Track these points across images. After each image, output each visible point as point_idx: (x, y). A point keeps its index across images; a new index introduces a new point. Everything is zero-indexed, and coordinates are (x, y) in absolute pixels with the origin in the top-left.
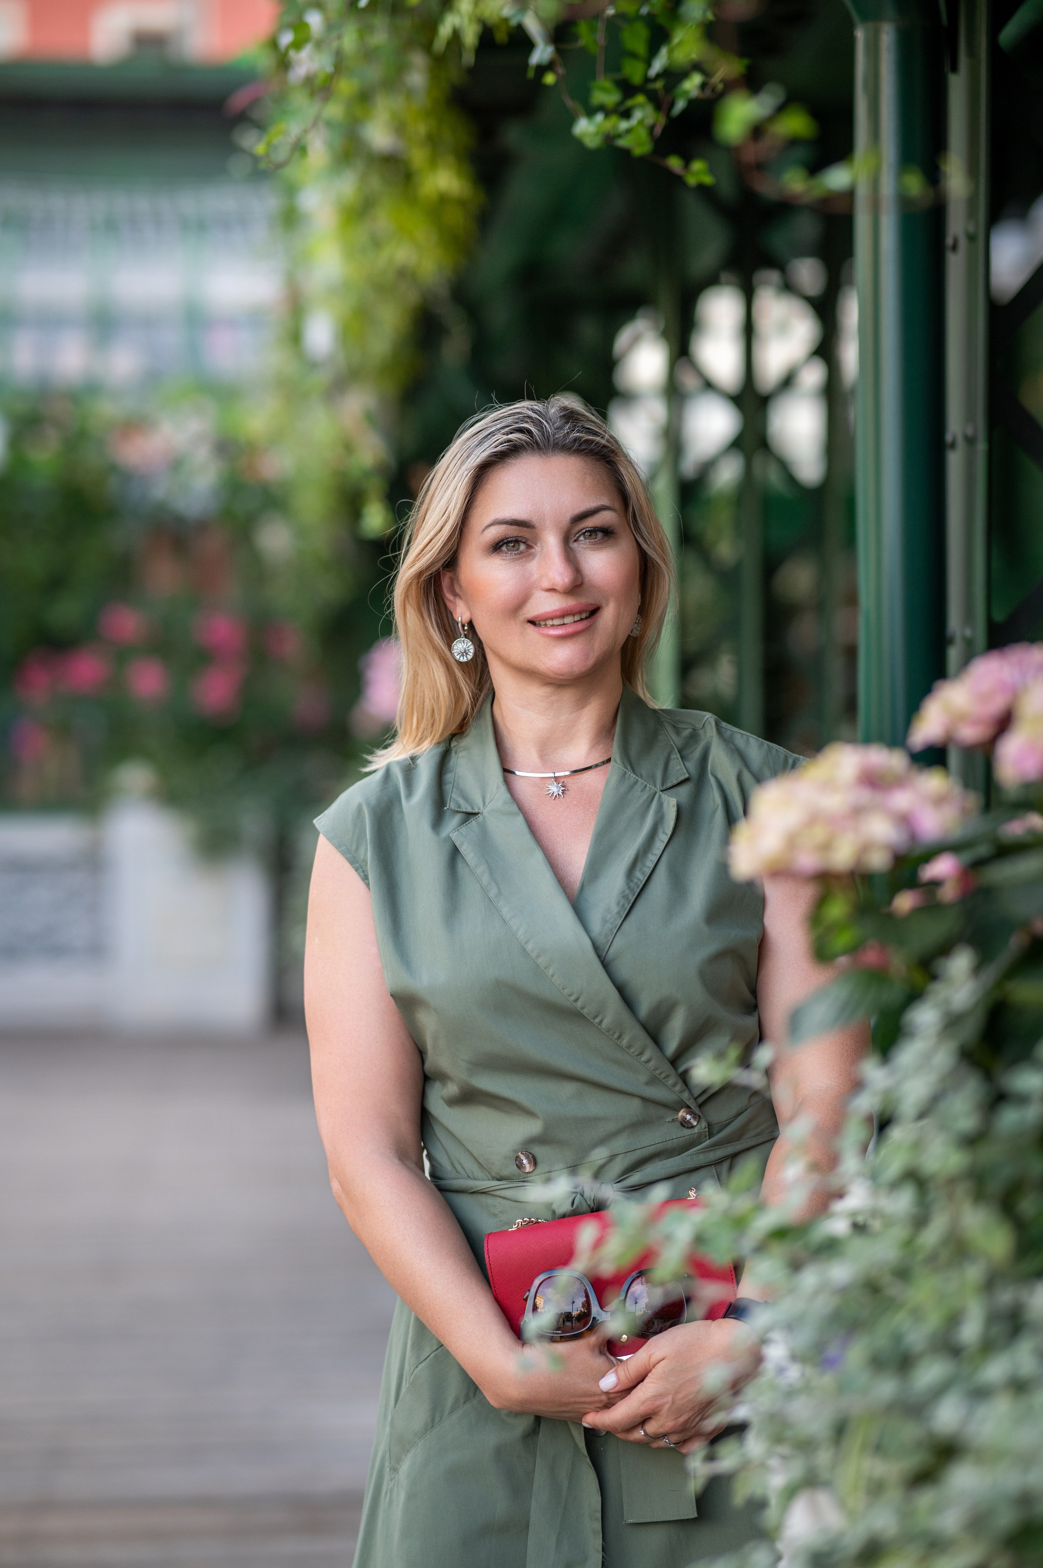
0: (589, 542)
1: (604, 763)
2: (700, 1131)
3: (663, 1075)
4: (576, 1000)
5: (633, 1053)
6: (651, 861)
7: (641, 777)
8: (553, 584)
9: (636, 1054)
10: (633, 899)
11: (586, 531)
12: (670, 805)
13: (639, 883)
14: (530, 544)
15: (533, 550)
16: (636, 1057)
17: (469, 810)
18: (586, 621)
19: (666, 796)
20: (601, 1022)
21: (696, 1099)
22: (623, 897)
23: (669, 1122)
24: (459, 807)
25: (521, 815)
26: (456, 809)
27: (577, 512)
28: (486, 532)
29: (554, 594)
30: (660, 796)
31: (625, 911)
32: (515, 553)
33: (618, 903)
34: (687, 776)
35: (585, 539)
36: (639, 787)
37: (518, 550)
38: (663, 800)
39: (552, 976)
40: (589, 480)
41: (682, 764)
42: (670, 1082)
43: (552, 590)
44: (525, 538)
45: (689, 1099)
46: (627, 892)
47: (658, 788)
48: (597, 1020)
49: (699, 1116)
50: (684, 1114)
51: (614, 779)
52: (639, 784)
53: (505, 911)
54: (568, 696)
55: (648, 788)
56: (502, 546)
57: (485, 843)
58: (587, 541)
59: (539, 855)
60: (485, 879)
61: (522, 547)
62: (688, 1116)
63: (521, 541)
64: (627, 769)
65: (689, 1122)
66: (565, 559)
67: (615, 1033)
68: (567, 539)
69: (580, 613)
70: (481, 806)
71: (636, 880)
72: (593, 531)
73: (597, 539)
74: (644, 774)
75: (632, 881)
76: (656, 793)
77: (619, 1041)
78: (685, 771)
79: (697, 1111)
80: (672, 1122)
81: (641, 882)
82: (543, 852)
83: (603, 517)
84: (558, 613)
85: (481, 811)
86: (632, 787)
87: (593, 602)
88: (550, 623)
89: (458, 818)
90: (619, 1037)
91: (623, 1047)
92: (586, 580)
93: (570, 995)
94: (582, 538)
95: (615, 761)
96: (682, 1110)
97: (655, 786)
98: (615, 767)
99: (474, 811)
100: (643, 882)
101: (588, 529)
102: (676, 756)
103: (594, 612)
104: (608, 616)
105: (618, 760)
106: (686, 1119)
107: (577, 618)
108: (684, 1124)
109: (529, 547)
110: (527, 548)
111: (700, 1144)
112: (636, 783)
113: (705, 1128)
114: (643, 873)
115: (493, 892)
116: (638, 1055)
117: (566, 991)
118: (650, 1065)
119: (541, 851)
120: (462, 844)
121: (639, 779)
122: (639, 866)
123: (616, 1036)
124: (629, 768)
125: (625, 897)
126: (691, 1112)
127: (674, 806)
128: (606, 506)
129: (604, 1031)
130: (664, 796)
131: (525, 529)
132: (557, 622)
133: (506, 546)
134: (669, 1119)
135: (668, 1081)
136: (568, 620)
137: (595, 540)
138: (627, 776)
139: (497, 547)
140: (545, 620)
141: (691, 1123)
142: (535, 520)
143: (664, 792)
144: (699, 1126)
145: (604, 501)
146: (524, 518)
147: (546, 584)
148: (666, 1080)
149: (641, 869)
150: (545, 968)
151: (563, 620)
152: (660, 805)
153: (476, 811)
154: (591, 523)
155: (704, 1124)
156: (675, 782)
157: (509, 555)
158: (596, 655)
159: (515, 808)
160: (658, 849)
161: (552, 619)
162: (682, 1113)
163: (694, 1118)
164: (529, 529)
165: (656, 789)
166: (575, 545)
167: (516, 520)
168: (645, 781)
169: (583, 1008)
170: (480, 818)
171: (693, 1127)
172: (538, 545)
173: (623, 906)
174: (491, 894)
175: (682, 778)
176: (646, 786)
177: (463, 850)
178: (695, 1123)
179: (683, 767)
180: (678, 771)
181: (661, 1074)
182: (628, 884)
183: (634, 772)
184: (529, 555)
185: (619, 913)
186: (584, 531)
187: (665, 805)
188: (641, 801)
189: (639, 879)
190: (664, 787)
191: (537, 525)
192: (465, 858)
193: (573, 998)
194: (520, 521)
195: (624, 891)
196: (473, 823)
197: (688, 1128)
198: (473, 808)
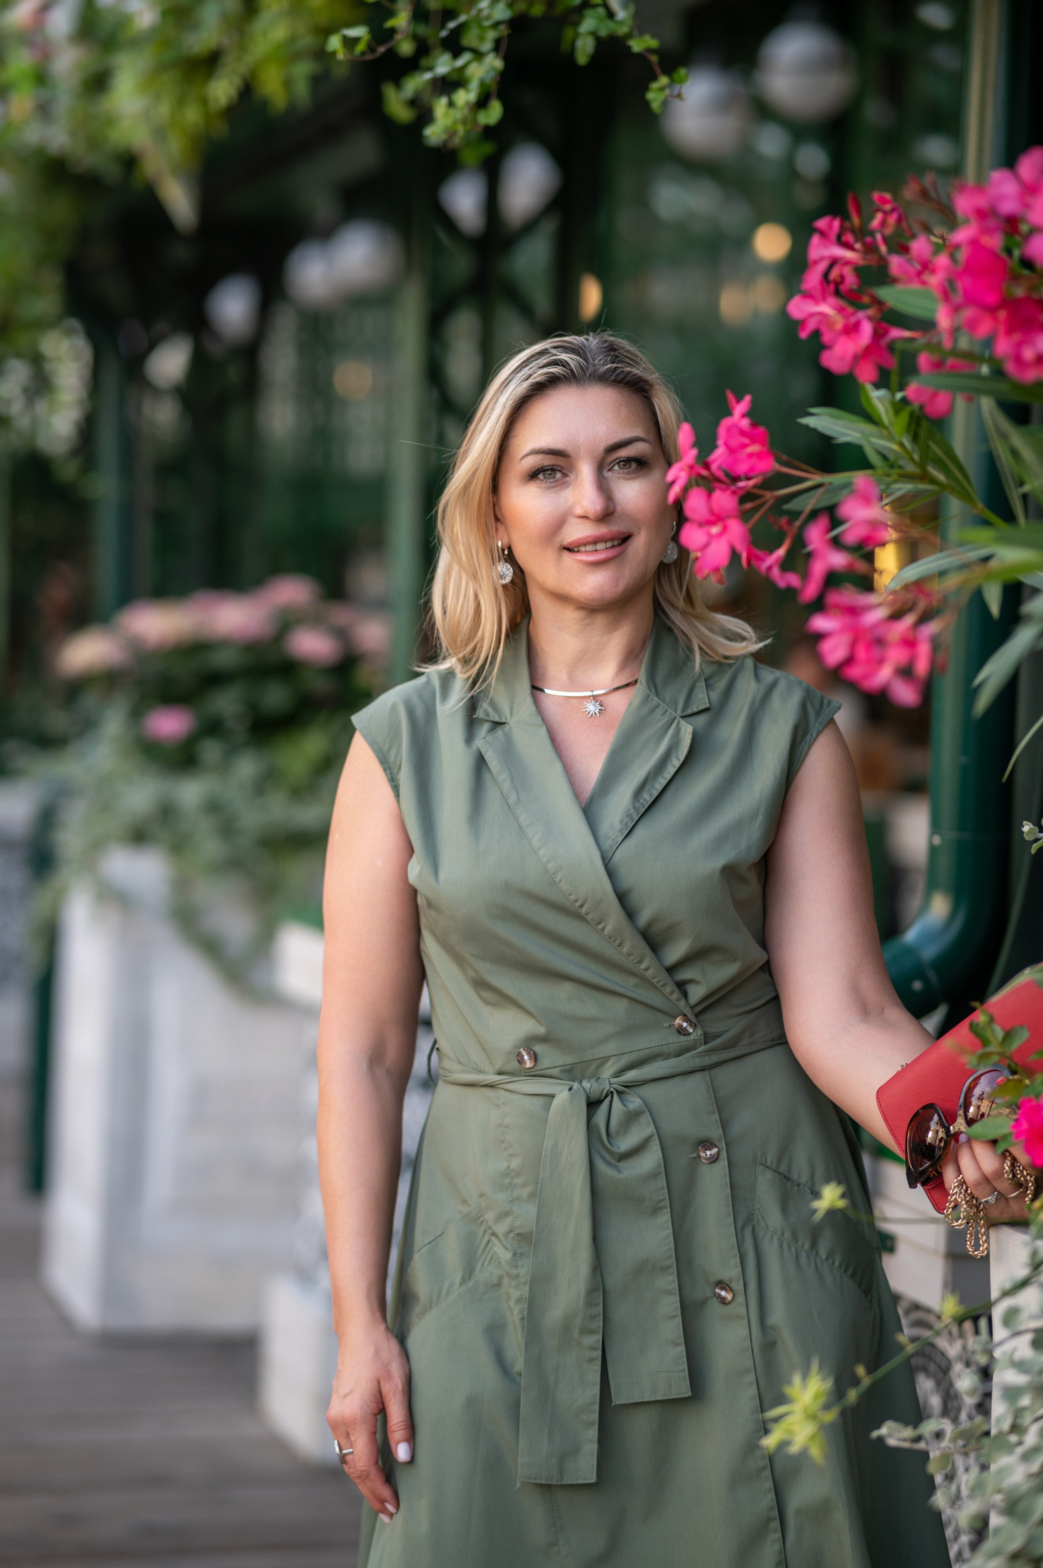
0: (623, 472)
1: (627, 685)
2: (696, 1038)
3: (660, 984)
4: (581, 906)
5: (632, 960)
6: (661, 783)
7: (664, 701)
8: (586, 512)
9: (635, 961)
10: (637, 819)
11: (620, 461)
12: (687, 731)
13: (645, 803)
14: (565, 472)
15: (568, 479)
16: (635, 964)
17: (497, 719)
18: (616, 548)
19: (685, 722)
20: (603, 929)
21: (692, 1008)
22: (627, 816)
23: (666, 1027)
24: (488, 715)
25: (545, 727)
26: (485, 718)
27: (610, 443)
28: (523, 461)
29: (586, 521)
30: (679, 722)
31: (627, 829)
32: (550, 482)
33: (622, 822)
34: (708, 705)
35: (620, 468)
36: (659, 711)
37: (554, 478)
38: (681, 726)
39: (560, 882)
40: (624, 411)
41: (706, 693)
42: (667, 990)
43: (584, 517)
44: (560, 466)
45: (685, 1008)
46: (632, 811)
47: (679, 713)
48: (600, 927)
49: (695, 1024)
50: (681, 1022)
51: (637, 701)
52: (661, 708)
53: (522, 818)
54: (601, 620)
55: (668, 713)
56: (538, 474)
57: (509, 752)
58: (621, 471)
59: (558, 766)
60: (506, 786)
61: (558, 475)
62: (684, 1023)
63: (557, 470)
64: (651, 692)
65: (685, 1029)
66: (598, 487)
67: (615, 940)
68: (601, 467)
69: (612, 539)
70: (508, 716)
71: (642, 801)
72: (628, 461)
73: (631, 469)
74: (667, 699)
75: (638, 801)
76: (675, 718)
77: (620, 948)
78: (707, 700)
79: (694, 1020)
80: (668, 1027)
81: (647, 803)
82: (563, 763)
83: (636, 447)
84: (590, 540)
85: (507, 721)
86: (653, 710)
87: (625, 530)
88: (582, 549)
89: (486, 726)
90: (620, 945)
91: (624, 954)
92: (618, 509)
93: (576, 901)
94: (616, 468)
95: (641, 683)
96: (679, 1018)
97: (676, 711)
98: (640, 689)
99: (501, 721)
100: (649, 803)
101: (621, 459)
102: (702, 684)
103: (625, 539)
104: (639, 544)
105: (644, 683)
106: (682, 1026)
107: (609, 544)
108: (681, 1031)
109: (565, 475)
110: (563, 477)
111: (696, 1049)
112: (658, 706)
113: (701, 1035)
114: (651, 795)
115: (512, 799)
116: (637, 963)
117: (572, 897)
118: (648, 973)
119: (561, 763)
120: (487, 751)
121: (661, 703)
122: (647, 787)
123: (617, 943)
124: (653, 691)
125: (629, 816)
126: (687, 1019)
127: (689, 733)
128: (640, 437)
129: (606, 938)
130: (683, 723)
131: (560, 458)
132: (589, 548)
133: (543, 474)
134: (667, 1025)
135: (665, 989)
136: (600, 546)
137: (629, 470)
138: (650, 699)
139: (533, 475)
140: (578, 547)
141: (687, 1031)
142: (570, 449)
143: (684, 719)
144: (695, 1034)
145: (638, 432)
146: (560, 448)
147: (579, 511)
148: (663, 988)
149: (650, 790)
150: (554, 874)
151: (596, 547)
152: (678, 730)
153: (503, 720)
154: (624, 453)
155: (699, 1032)
156: (695, 710)
157: (545, 483)
158: (626, 582)
159: (539, 720)
160: (669, 773)
161: (585, 545)
162: (678, 1021)
163: (691, 1025)
164: (564, 458)
165: (676, 715)
166: (608, 475)
167: (552, 449)
168: (667, 706)
169: (587, 914)
170: (507, 727)
171: (689, 1034)
172: (573, 474)
173: (626, 824)
174: (511, 801)
175: (702, 707)
176: (667, 710)
177: (487, 757)
178: (691, 1030)
179: (706, 696)
180: (701, 699)
181: (658, 982)
182: (633, 804)
183: (657, 695)
184: (564, 483)
185: (621, 831)
186: (618, 460)
187: (683, 731)
188: (660, 725)
189: (645, 800)
190: (685, 714)
191: (572, 454)
192: (489, 764)
193: (578, 904)
194: (555, 450)
195: (629, 810)
196: (499, 732)
197: (685, 1035)
198: (500, 718)
